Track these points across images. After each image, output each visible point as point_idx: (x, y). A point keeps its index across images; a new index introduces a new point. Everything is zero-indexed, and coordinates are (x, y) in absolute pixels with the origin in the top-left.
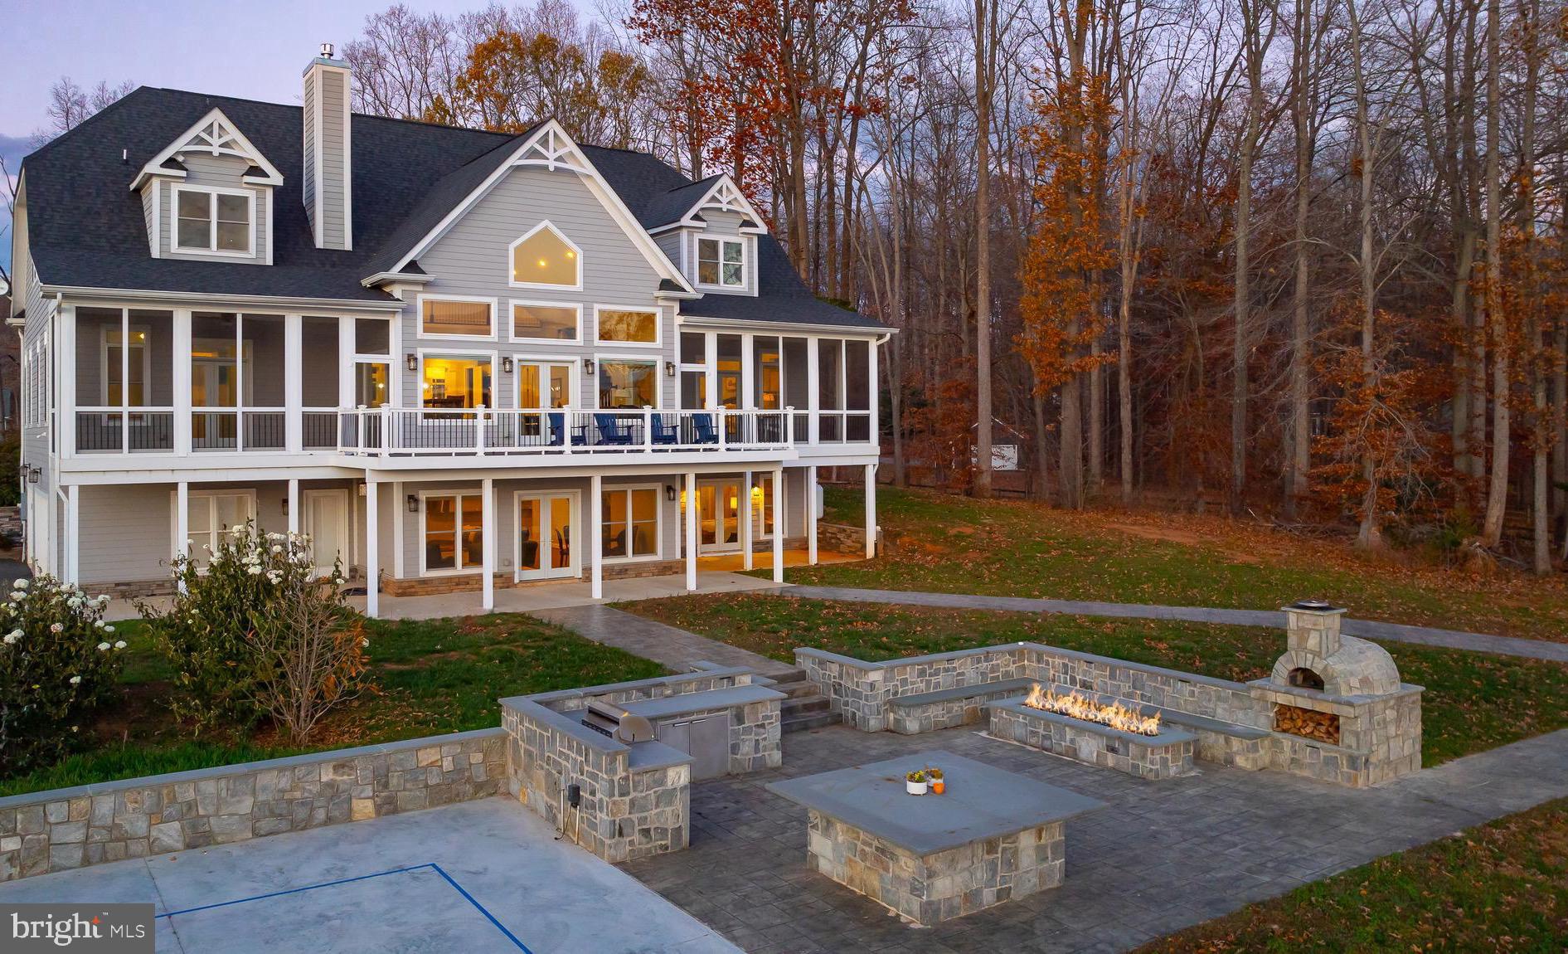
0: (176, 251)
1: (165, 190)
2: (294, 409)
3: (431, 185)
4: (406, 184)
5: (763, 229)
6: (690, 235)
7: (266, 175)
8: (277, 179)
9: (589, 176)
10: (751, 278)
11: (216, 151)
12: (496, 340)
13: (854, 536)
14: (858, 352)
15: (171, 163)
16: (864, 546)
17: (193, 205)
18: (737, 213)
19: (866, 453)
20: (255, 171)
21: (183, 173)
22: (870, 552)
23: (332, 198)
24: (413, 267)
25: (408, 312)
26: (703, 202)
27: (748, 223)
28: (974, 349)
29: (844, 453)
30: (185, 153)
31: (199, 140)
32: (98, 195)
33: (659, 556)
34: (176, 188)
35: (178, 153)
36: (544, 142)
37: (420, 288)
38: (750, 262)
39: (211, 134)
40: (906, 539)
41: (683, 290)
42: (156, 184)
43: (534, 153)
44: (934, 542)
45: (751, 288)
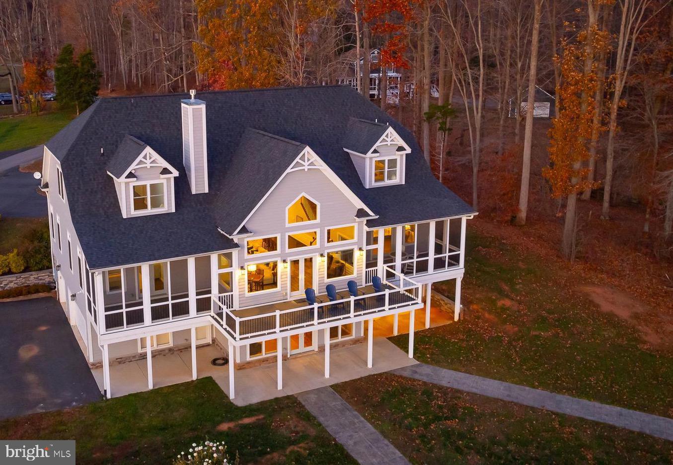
0: (134, 213)
2: (192, 298)
3: (241, 137)
4: (229, 139)
6: (371, 159)
7: (171, 173)
8: (176, 173)
10: (401, 175)
11: (148, 166)
12: (280, 252)
13: (449, 305)
15: (130, 175)
16: (453, 312)
17: (139, 192)
18: (395, 144)
19: (457, 273)
20: (166, 171)
21: (135, 179)
22: (456, 318)
23: (199, 169)
24: (243, 229)
26: (378, 144)
27: (401, 149)
29: (445, 274)
30: (136, 169)
31: (141, 162)
32: (94, 179)
33: (353, 336)
34: (132, 186)
35: (132, 170)
36: (303, 158)
37: (246, 237)
38: (401, 167)
39: (146, 159)
40: (475, 307)
41: (369, 214)
42: (123, 184)
43: (299, 164)
44: (490, 312)
45: (401, 180)
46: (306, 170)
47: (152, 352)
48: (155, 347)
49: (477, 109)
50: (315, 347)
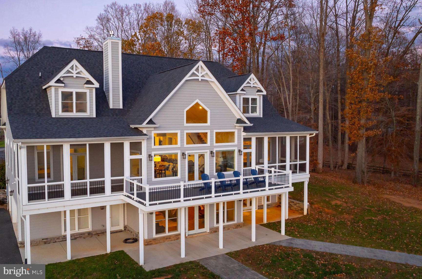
0: (62, 114)
1: (56, 91)
2: (108, 179)
3: (147, 79)
4: (138, 80)
5: (265, 93)
6: (240, 96)
7: (93, 84)
8: (97, 85)
9: (212, 82)
10: (260, 111)
11: (75, 75)
12: (180, 146)
13: (298, 205)
15: (59, 81)
17: (67, 96)
18: (256, 87)
19: (305, 178)
20: (89, 82)
21: (63, 85)
22: (305, 213)
23: (115, 89)
24: (151, 122)
25: (149, 139)
26: (244, 85)
27: (259, 91)
29: (298, 177)
30: (63, 77)
31: (68, 72)
32: (31, 92)
33: (235, 222)
34: (60, 90)
35: (61, 77)
36: (197, 70)
37: (153, 129)
38: (260, 105)
39: (72, 69)
42: (53, 89)
43: (193, 74)
44: (328, 208)
45: (260, 114)
46: (200, 80)
48: (77, 231)
50: (207, 229)
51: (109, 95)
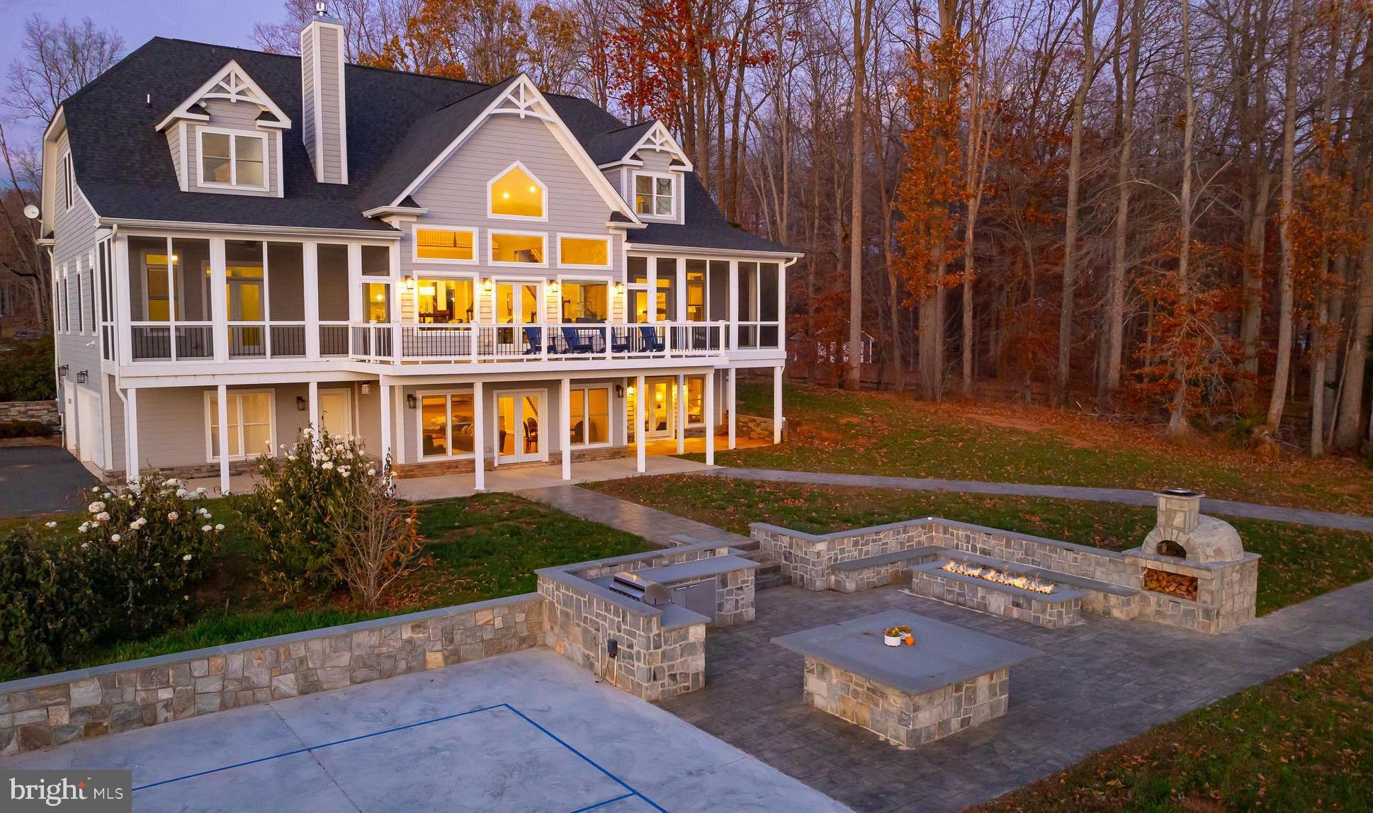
0: (202, 185)
1: (191, 132)
2: (312, 323)
3: (408, 126)
4: (387, 126)
5: (689, 167)
6: (629, 172)
7: (276, 120)
8: (286, 123)
9: (552, 123)
10: (678, 209)
11: (234, 98)
12: (478, 264)
13: (763, 425)
14: (770, 273)
15: (195, 108)
16: (772, 433)
17: (215, 146)
18: (668, 153)
19: (775, 358)
20: (267, 116)
21: (206, 118)
22: (777, 439)
23: (330, 139)
24: (408, 202)
25: (405, 240)
26: (640, 144)
27: (676, 162)
28: (847, 266)
29: (758, 357)
30: (207, 100)
31: (218, 88)
32: (129, 136)
33: (610, 444)
34: (200, 130)
35: (201, 100)
36: (516, 93)
37: (415, 219)
38: (678, 195)
39: (228, 82)
40: (805, 428)
41: (631, 221)
42: (182, 126)
43: (507, 103)
44: (829, 430)
45: (679, 217)
47: (232, 465)
48: (241, 456)
49: (781, 214)
50: (543, 454)
51: (314, 151)
